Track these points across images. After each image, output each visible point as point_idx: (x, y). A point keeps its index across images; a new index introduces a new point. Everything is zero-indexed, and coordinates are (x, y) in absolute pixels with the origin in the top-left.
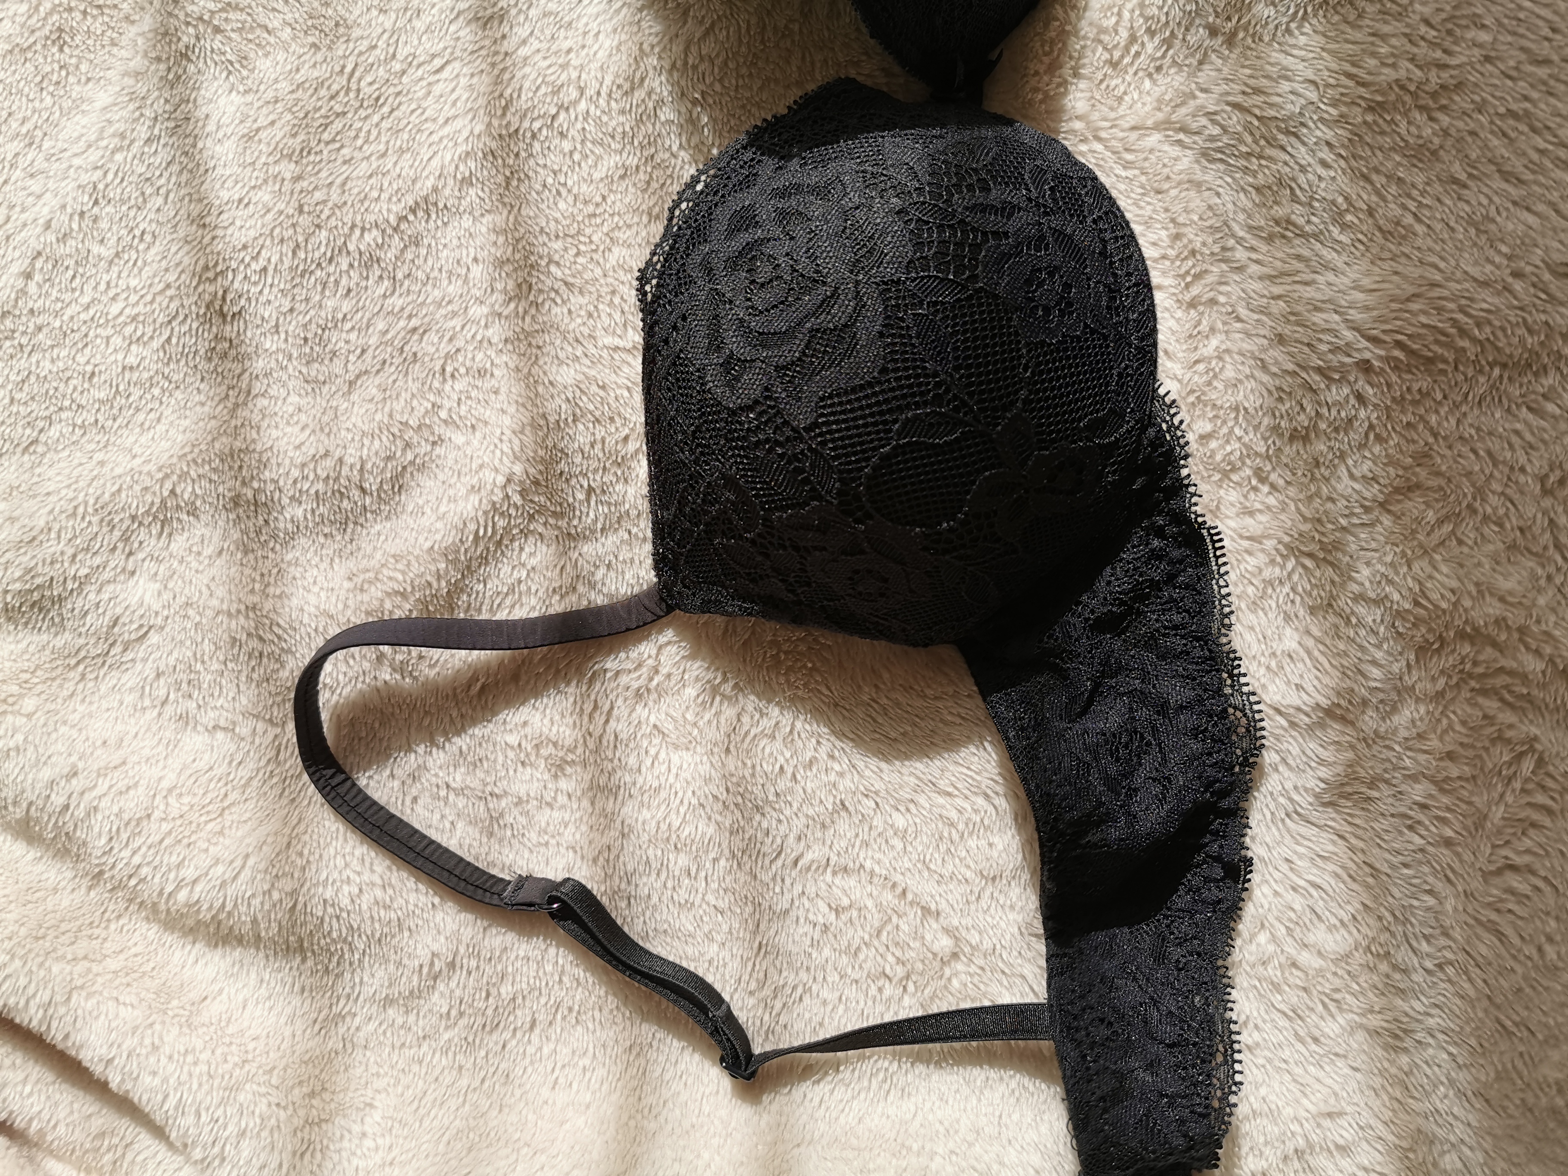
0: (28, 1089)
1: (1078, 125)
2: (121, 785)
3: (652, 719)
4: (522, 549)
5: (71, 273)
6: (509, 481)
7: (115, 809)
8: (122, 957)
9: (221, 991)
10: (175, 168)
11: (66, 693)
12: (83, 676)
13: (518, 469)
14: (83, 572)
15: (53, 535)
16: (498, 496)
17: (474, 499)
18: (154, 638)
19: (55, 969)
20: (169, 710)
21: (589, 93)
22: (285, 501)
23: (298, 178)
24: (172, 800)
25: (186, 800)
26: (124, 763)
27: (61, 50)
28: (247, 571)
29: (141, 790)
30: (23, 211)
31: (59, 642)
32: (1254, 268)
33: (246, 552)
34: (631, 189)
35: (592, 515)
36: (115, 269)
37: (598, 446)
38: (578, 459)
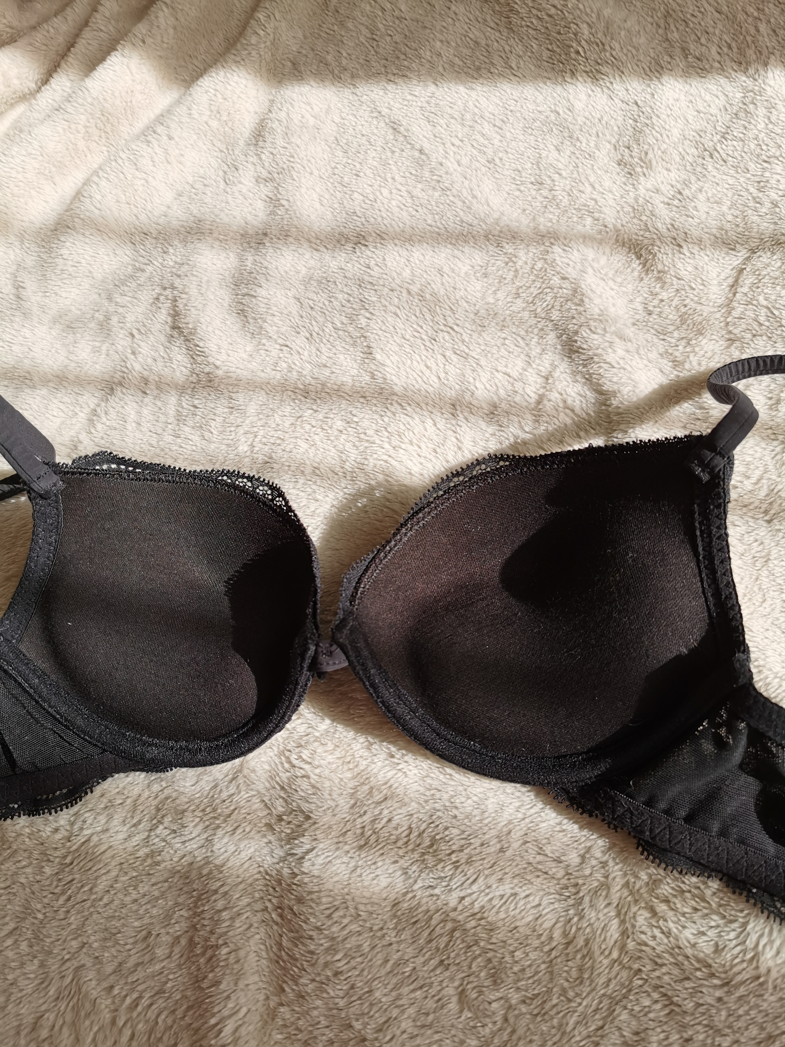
27: (532, 182)
30: (454, 153)
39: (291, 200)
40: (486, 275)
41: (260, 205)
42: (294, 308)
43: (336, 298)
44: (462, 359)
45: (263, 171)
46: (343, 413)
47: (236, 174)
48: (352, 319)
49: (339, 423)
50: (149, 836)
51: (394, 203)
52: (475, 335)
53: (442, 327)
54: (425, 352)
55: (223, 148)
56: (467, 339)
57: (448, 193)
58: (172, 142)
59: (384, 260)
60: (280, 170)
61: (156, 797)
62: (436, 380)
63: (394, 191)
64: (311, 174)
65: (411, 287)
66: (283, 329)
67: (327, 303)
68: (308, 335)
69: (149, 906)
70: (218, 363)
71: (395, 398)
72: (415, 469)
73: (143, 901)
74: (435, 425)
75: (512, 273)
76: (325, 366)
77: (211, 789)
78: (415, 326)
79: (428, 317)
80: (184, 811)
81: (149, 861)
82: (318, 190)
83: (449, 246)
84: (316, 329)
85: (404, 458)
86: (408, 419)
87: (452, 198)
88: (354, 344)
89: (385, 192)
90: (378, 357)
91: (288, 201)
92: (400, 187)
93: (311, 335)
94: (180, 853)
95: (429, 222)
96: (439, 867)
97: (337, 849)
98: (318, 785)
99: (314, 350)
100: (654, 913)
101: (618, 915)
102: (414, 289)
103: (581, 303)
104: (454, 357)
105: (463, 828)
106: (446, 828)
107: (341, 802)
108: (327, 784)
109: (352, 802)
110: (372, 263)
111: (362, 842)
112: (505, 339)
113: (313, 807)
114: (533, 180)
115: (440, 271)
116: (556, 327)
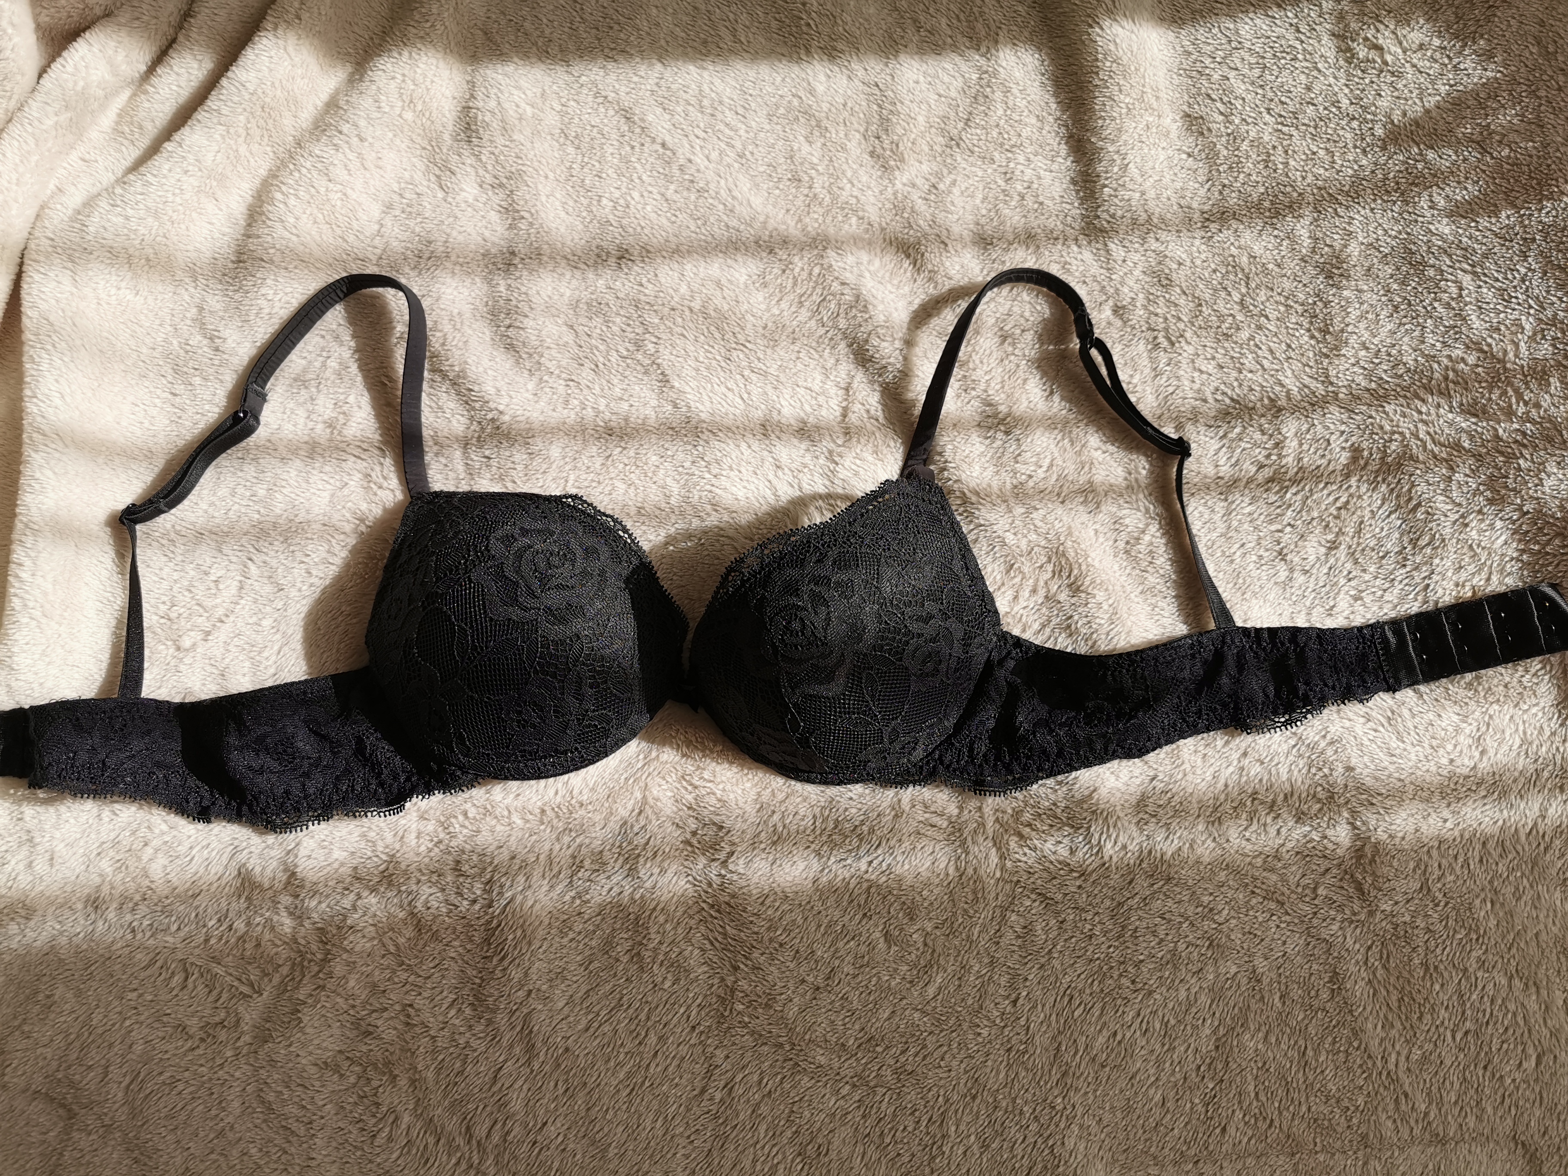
0: (174, 88)
1: (654, 754)
2: (351, 166)
3: (352, 483)
4: (463, 416)
5: (661, 171)
6: (501, 413)
7: (336, 162)
8: (248, 154)
9: (221, 210)
10: (710, 239)
11: (414, 137)
12: (424, 148)
13: (506, 418)
14: (484, 158)
15: (507, 143)
16: (492, 405)
17: (492, 391)
18: (440, 194)
19: (242, 118)
20: (396, 198)
21: (714, 481)
22: (509, 282)
23: (691, 310)
24: (339, 195)
25: (339, 203)
26: (365, 169)
27: (789, 180)
28: (471, 255)
29: (347, 177)
30: (701, 147)
31: (446, 137)
32: (557, 847)
33: (483, 255)
34: (657, 499)
35: (476, 458)
36: (658, 197)
37: (512, 466)
38: (507, 453)
39: (533, 211)
40: (765, 285)
41: (494, 216)
42: (569, 338)
43: (614, 322)
44: (762, 378)
45: (487, 175)
46: (655, 447)
47: (454, 179)
48: (638, 345)
49: (654, 458)
50: (571, 882)
51: (649, 208)
52: (769, 351)
53: (734, 345)
54: (722, 374)
55: (425, 143)
56: (762, 356)
57: (706, 195)
58: (366, 144)
59: (656, 275)
60: (508, 174)
61: (569, 847)
62: (740, 401)
63: (646, 194)
64: (546, 177)
65: (692, 304)
66: (564, 363)
67: (604, 329)
68: (593, 367)
69: (587, 940)
70: (501, 408)
71: (705, 425)
72: (741, 494)
73: (580, 938)
74: (749, 447)
75: (790, 281)
76: (621, 399)
77: (621, 827)
78: (706, 347)
79: (717, 335)
80: (601, 852)
81: (578, 902)
82: (558, 196)
83: (721, 255)
84: (601, 359)
85: (728, 485)
86: (723, 445)
87: (711, 201)
88: (646, 373)
89: (636, 195)
90: (677, 384)
91: (530, 212)
92: (650, 189)
93: (597, 366)
94: (607, 887)
95: (693, 228)
96: (847, 842)
97: (754, 849)
98: (725, 798)
99: (605, 383)
100: (1021, 836)
101: (995, 844)
102: (697, 305)
103: (865, 310)
104: (754, 377)
105: (859, 806)
106: (846, 809)
107: (748, 809)
108: (732, 796)
109: (758, 806)
110: (644, 280)
111: (775, 838)
112: (799, 352)
113: (723, 817)
114: (789, 176)
115: (719, 284)
116: (845, 336)
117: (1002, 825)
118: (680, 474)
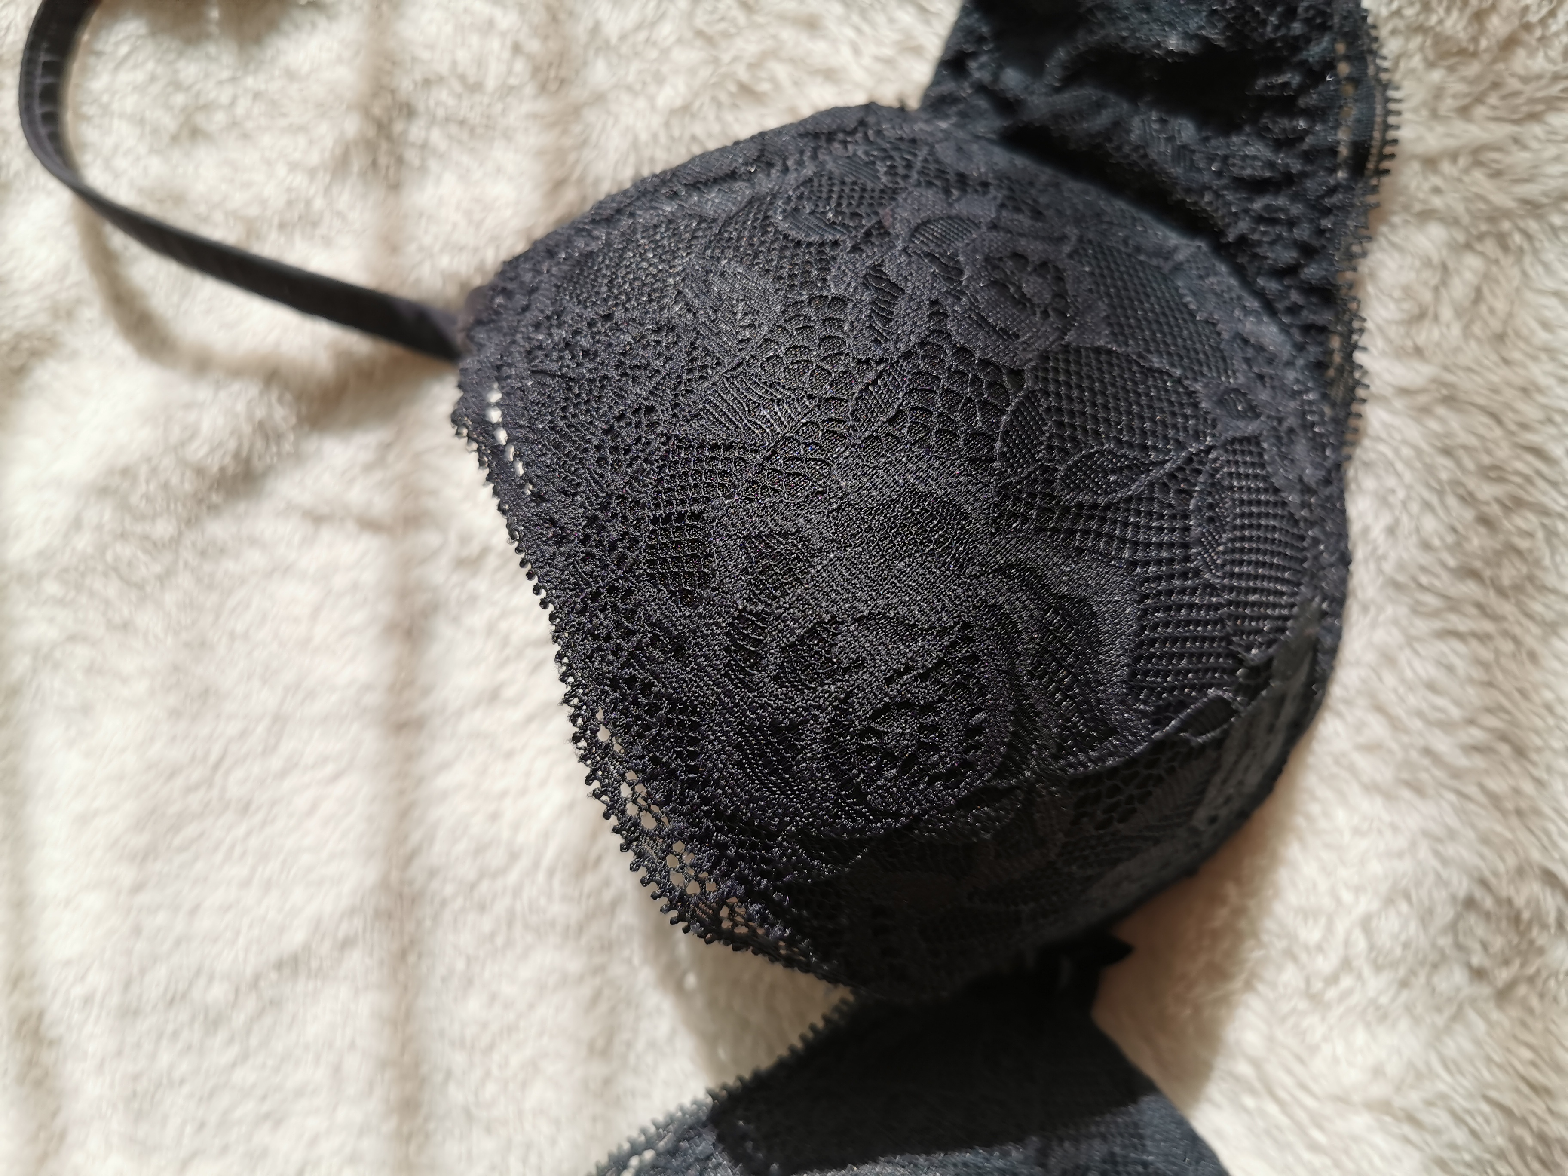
117: (1479, 99)
118: (509, 943)
